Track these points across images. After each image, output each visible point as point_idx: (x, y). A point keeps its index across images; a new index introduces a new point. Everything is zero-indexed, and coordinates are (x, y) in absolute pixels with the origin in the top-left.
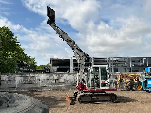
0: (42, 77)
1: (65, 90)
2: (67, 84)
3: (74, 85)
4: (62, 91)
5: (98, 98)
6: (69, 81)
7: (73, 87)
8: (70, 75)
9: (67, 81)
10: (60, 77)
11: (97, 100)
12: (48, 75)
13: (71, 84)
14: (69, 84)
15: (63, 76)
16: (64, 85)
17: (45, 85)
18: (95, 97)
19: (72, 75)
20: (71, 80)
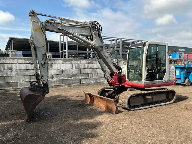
0: (16, 65)
1: (58, 86)
2: (62, 76)
3: (73, 78)
4: (54, 88)
5: (152, 98)
6: (64, 72)
7: (71, 82)
8: (65, 62)
9: (62, 71)
10: (50, 66)
11: (152, 101)
12: (27, 62)
13: (68, 77)
14: (64, 77)
15: (55, 63)
16: (56, 79)
17: (23, 79)
18: (150, 97)
19: (69, 62)
20: (68, 70)
